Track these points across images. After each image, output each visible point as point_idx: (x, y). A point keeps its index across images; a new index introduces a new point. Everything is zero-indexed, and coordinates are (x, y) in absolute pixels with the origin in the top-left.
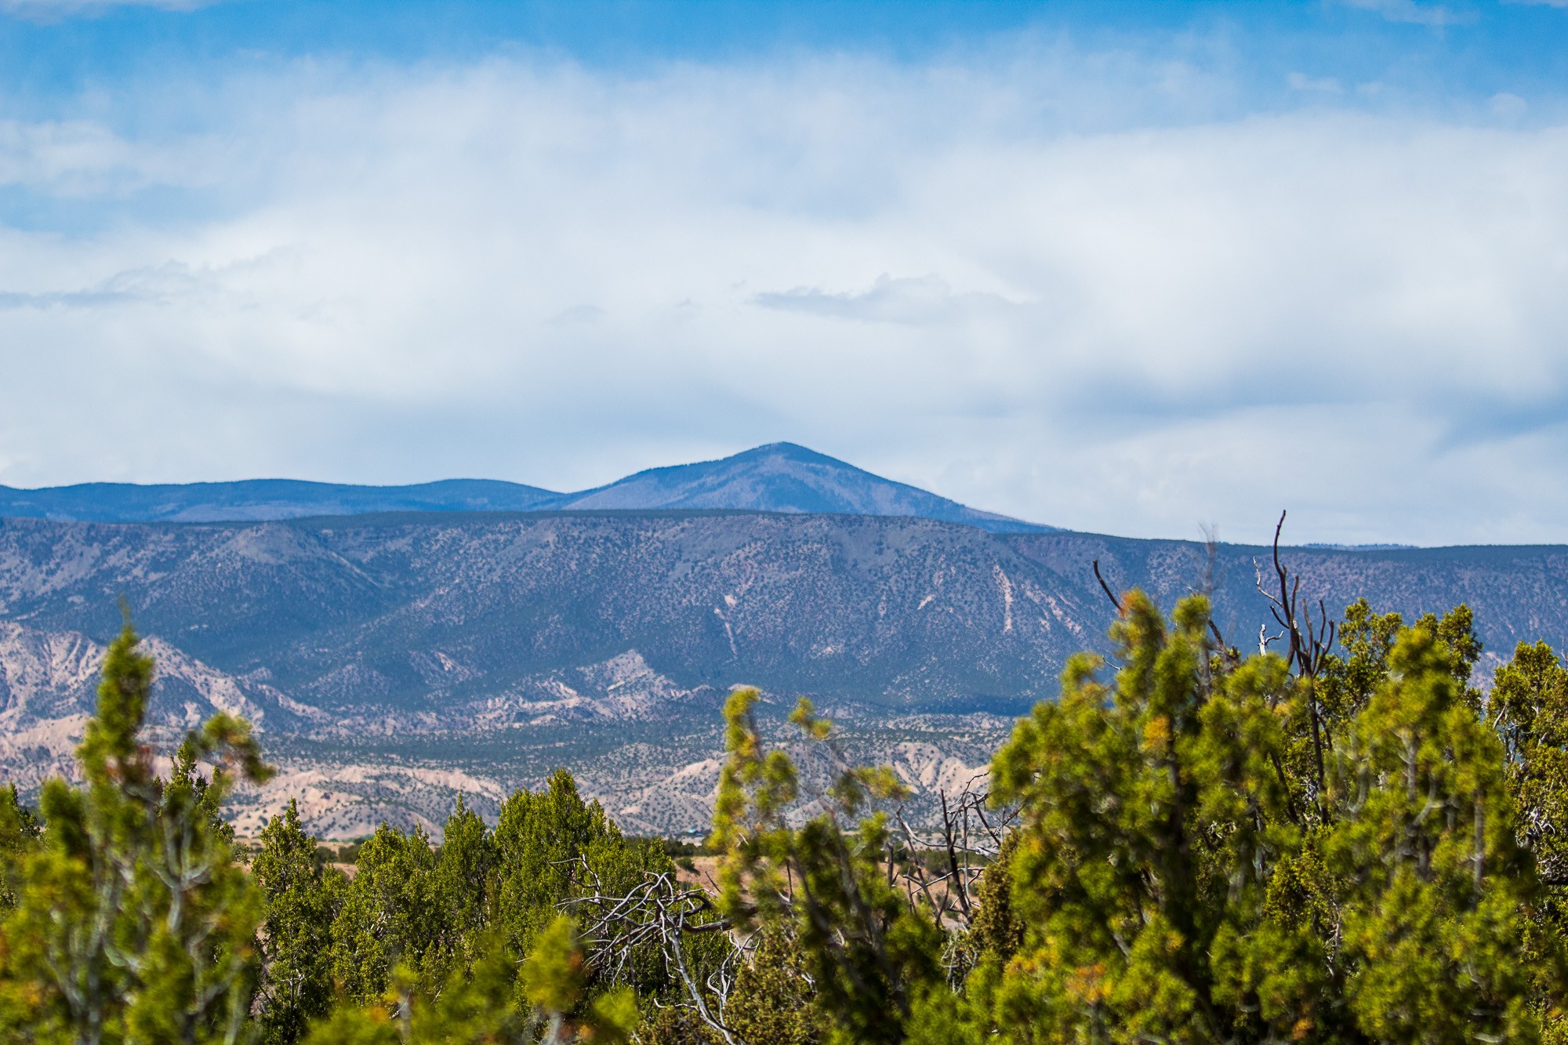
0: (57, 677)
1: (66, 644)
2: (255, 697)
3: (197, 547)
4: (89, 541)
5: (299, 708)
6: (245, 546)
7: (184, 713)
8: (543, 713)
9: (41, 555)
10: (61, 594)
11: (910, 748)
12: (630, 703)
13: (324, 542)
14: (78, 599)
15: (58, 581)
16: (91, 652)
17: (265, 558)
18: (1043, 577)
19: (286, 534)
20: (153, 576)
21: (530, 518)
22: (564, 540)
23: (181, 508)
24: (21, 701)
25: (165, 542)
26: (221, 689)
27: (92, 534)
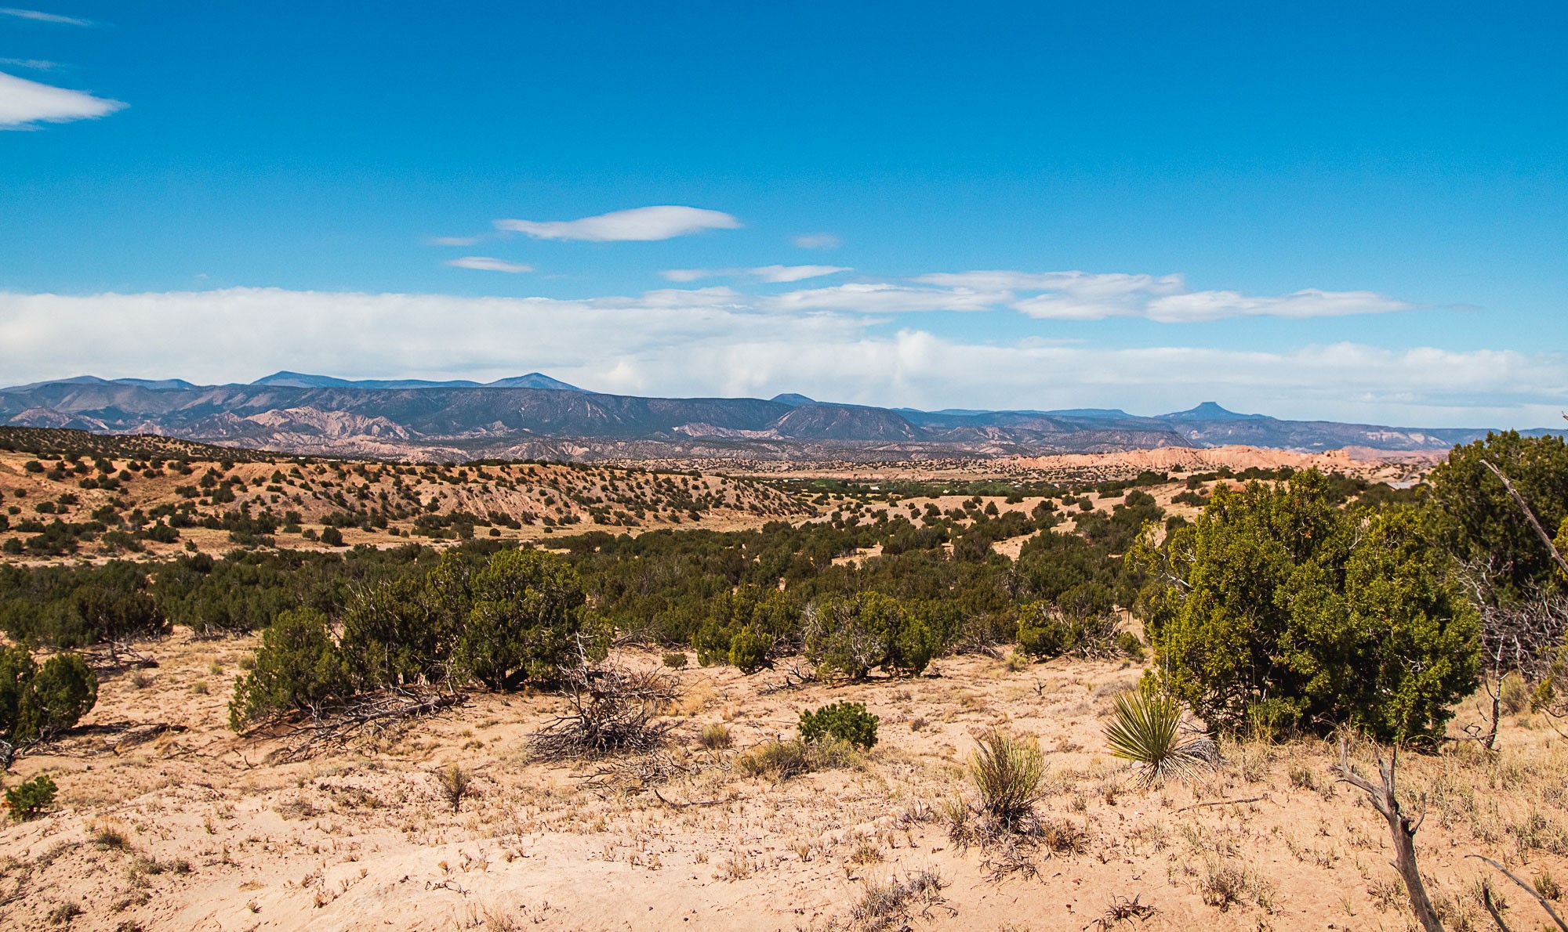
0: (358, 426)
1: (361, 418)
2: (407, 431)
3: (394, 395)
4: (367, 393)
5: (418, 433)
6: (404, 394)
7: (389, 434)
8: (477, 435)
9: (355, 396)
10: (360, 406)
11: (566, 443)
12: (499, 433)
13: (424, 394)
14: (364, 407)
15: (359, 403)
16: (366, 419)
17: (410, 398)
18: (597, 404)
19: (415, 392)
20: (383, 402)
21: (475, 389)
22: (483, 394)
23: (391, 386)
24: (349, 431)
25: (386, 394)
26: (399, 429)
27: (368, 391)
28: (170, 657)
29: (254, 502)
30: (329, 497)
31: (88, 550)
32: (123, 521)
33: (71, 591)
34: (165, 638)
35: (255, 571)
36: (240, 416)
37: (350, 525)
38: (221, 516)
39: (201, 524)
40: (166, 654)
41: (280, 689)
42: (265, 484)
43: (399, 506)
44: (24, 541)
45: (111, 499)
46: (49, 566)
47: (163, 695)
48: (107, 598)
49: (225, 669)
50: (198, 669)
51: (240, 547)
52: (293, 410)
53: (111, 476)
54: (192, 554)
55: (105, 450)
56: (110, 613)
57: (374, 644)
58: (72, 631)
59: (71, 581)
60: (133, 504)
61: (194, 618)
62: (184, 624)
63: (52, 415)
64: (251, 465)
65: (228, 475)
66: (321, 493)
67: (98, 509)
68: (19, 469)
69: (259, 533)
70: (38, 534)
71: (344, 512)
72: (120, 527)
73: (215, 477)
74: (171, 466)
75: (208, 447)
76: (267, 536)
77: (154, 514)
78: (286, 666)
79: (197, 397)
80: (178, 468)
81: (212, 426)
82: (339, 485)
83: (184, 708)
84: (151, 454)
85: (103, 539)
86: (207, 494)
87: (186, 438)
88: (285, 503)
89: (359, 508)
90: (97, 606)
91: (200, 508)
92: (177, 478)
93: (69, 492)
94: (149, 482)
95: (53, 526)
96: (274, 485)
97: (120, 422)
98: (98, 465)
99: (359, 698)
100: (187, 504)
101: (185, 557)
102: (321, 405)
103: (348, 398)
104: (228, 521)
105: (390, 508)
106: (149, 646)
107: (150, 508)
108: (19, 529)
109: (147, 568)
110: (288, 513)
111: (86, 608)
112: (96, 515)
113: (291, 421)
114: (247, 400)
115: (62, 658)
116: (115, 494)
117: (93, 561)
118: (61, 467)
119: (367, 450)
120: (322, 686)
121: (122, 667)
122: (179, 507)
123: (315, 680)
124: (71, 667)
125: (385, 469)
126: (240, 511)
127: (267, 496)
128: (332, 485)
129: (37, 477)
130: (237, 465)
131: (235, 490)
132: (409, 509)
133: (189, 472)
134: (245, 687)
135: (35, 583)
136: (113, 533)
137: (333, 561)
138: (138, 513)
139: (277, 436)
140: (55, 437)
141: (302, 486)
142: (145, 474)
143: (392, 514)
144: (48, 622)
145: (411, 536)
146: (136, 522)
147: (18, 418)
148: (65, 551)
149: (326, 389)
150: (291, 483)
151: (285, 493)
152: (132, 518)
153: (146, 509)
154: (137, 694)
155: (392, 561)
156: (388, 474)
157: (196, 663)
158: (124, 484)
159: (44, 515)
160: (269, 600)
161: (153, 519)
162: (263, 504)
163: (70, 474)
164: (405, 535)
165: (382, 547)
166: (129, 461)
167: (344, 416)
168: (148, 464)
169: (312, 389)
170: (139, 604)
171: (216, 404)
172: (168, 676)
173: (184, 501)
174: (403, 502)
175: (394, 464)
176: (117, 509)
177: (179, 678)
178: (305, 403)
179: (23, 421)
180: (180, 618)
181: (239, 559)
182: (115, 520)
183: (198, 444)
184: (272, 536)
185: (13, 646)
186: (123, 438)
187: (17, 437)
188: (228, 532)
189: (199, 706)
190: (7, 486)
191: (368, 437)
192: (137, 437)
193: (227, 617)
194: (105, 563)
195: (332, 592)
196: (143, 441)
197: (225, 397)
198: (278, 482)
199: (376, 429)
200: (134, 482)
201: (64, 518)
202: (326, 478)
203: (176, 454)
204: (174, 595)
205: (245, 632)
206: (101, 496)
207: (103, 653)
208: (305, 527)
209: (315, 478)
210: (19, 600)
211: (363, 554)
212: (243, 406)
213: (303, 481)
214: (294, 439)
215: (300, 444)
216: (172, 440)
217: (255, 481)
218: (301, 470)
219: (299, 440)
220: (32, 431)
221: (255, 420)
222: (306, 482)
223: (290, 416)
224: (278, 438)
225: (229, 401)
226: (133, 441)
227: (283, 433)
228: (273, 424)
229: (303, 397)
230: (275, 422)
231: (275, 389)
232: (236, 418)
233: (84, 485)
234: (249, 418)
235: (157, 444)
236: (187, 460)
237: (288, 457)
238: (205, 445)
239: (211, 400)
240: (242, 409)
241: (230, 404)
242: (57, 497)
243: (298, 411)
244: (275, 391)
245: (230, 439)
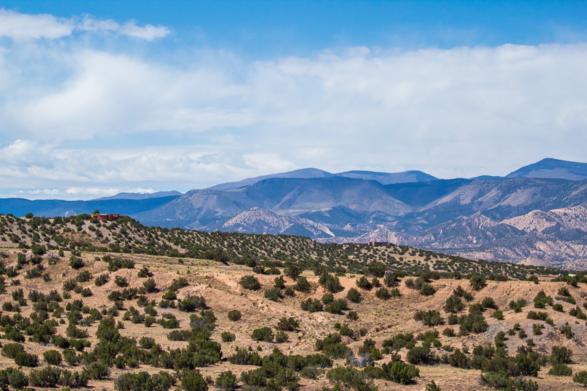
29: (512, 333)
31: (310, 390)
32: (352, 354)
36: (494, 218)
38: (471, 351)
39: (446, 361)
42: (526, 310)
44: (239, 376)
45: (338, 326)
52: (561, 211)
53: (338, 296)
55: (331, 263)
60: (363, 333)
63: (270, 219)
64: (508, 283)
65: (480, 296)
67: (322, 338)
68: (233, 284)
69: (518, 374)
70: (254, 367)
72: (348, 362)
73: (463, 299)
74: (409, 284)
75: (455, 259)
76: (527, 378)
77: (389, 345)
79: (440, 194)
80: (419, 287)
81: (459, 232)
84: (384, 268)
85: (329, 376)
86: (453, 321)
87: (428, 248)
88: (551, 336)
91: (444, 340)
92: (415, 300)
93: (289, 316)
94: (382, 304)
95: (271, 358)
96: (538, 310)
97: (348, 227)
98: (323, 282)
100: (428, 334)
104: (479, 358)
107: (383, 338)
108: (233, 360)
110: (554, 349)
112: (320, 345)
113: (558, 225)
114: (503, 197)
116: (342, 319)
118: (280, 283)
122: (418, 338)
126: (494, 345)
127: (528, 325)
129: (253, 296)
130: (491, 284)
131: (487, 316)
133: (430, 292)
138: (369, 344)
139: (542, 246)
140: (273, 246)
141: (574, 313)
142: (378, 294)
146: (367, 355)
147: (231, 222)
150: (559, 308)
151: (550, 322)
152: (362, 351)
153: (379, 340)
158: (352, 305)
159: (261, 343)
161: (387, 352)
162: (523, 336)
163: (290, 293)
166: (359, 277)
168: (381, 281)
169: (584, 182)
171: (463, 203)
173: (425, 330)
176: (344, 339)
178: (578, 201)
179: (238, 225)
182: (341, 352)
183: (442, 256)
184: (534, 379)
186: (351, 247)
187: (231, 245)
188: (479, 372)
190: (220, 307)
192: (368, 247)
196: (375, 252)
197: (474, 193)
198: (541, 306)
200: (365, 304)
201: (283, 348)
203: (415, 268)
206: (326, 321)
212: (497, 205)
213: (575, 307)
214: (562, 249)
215: (570, 256)
216: (410, 250)
217: (513, 305)
218: (572, 292)
219: (568, 251)
220: (248, 238)
221: (512, 225)
222: (578, 308)
223: (557, 219)
224: (542, 248)
225: (480, 199)
226: (364, 251)
227: (548, 242)
228: (535, 230)
229: (574, 193)
230: (538, 227)
231: (538, 182)
232: (488, 222)
233: (306, 306)
234: (506, 221)
235: (392, 255)
236: (428, 276)
237: (555, 274)
238: (451, 257)
239: (457, 199)
240: (497, 209)
241: (481, 203)
242: (276, 322)
243: (567, 212)
244: (538, 185)
245: (482, 249)
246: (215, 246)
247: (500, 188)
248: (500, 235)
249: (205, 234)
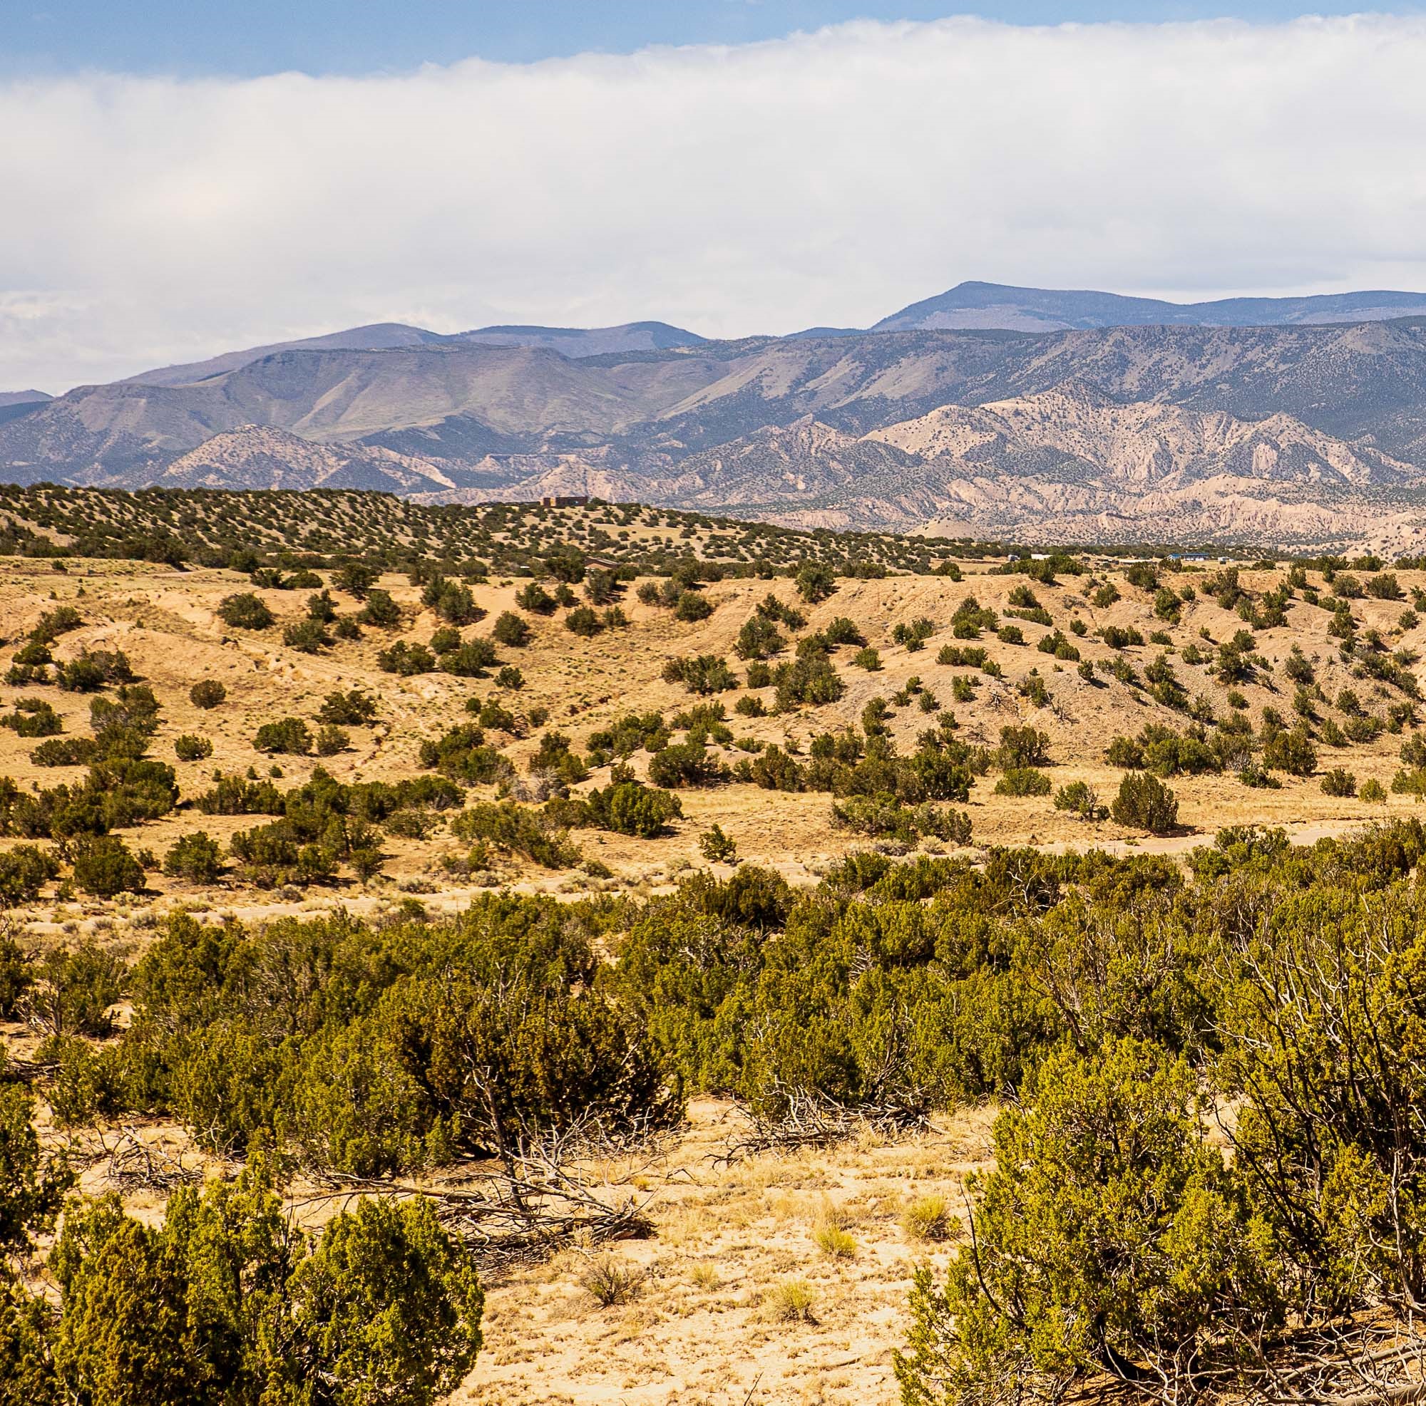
0: (1208, 447)
1: (1215, 421)
2: (1362, 457)
3: (1315, 344)
4: (1232, 342)
5: (1397, 465)
6: (1351, 341)
7: (1307, 471)
9: (1194, 354)
10: (1211, 383)
13: (1413, 336)
14: (1225, 387)
15: (1209, 373)
16: (1234, 426)
17: (1367, 350)
19: (1383, 331)
20: (1282, 367)
23: (1304, 315)
24: (1181, 466)
25: (1291, 341)
26: (1336, 452)
27: (1234, 336)
28: (688, 1203)
29: (902, 700)
30: (1130, 678)
31: (411, 865)
32: (511, 771)
33: (373, 997)
34: (664, 1139)
35: (916, 919)
36: (845, 428)
37: (1200, 765)
38: (806, 748)
39: (746, 778)
40: (672, 1193)
41: (1055, 1312)
42: (934, 645)
43: (1349, 703)
44: (225, 844)
45: (474, 706)
46: (303, 919)
47: (677, 1328)
48: (485, 1016)
49: (860, 1241)
50: (778, 1242)
51: (865, 845)
52: (1007, 405)
53: (471, 633)
54: (724, 873)
55: (450, 553)
56: (499, 1062)
57: (1347, 1159)
58: (386, 1121)
59: (371, 962)
60: (538, 718)
61: (752, 1075)
62: (717, 1093)
63: (285, 451)
64: (888, 583)
65: (820, 618)
66: (1107, 667)
67: (436, 738)
68: (200, 618)
69: (922, 798)
70: (264, 821)
71: (1179, 724)
72: (505, 792)
73: (781, 627)
74: (648, 595)
75: (756, 530)
76: (944, 808)
77: (602, 744)
78: (1071, 1234)
79: (713, 374)
80: (672, 600)
81: (761, 464)
82: (1160, 639)
83: (746, 1371)
84: (584, 559)
85: (458, 830)
86: (760, 680)
87: (687, 507)
88: (997, 702)
89: (1224, 712)
90: (461, 1043)
91: (739, 726)
92: (664, 633)
93: (347, 688)
94: (582, 646)
95: (308, 795)
96: (962, 645)
97: (487, 464)
98: (432, 600)
99: (1302, 1340)
100: (699, 714)
101: (700, 882)
102: (1094, 387)
103: (1172, 359)
104: (825, 764)
105: (1320, 709)
106: (624, 1167)
107: (588, 730)
108: (209, 805)
109: (591, 919)
110: (1006, 733)
111: (425, 1051)
112: (431, 756)
113: (1002, 440)
114: (866, 377)
115: (369, 1213)
116: (483, 689)
117: (428, 901)
118: (323, 610)
119: (1238, 524)
120: (1188, 1300)
121: (547, 1239)
122: (675, 725)
123: (1163, 1281)
124: (399, 1242)
125: (1302, 584)
126: (860, 732)
127: (940, 680)
128: (1138, 640)
129: (254, 643)
130: (846, 586)
131: (842, 662)
132: (1381, 711)
133: (699, 612)
134: (941, 1304)
135: (264, 972)
136: (479, 814)
137: (1158, 884)
138: (555, 745)
139: (964, 490)
140: (300, 517)
141: (1049, 646)
142: (572, 624)
143: (1330, 727)
144: (314, 1093)
145: (1393, 798)
146: (551, 772)
147: (187, 463)
148: (346, 871)
149: (1103, 333)
150: (1014, 637)
151: (994, 671)
152: (538, 764)
153: (578, 735)
154: (596, 1324)
155: (1340, 881)
156: (1313, 601)
157: (769, 1222)
158: (506, 654)
159: (280, 759)
160: (979, 1014)
161: (600, 762)
162: (930, 705)
163: (350, 632)
164: (1375, 793)
165: (1304, 837)
166: (521, 584)
167: (1162, 418)
168: (578, 590)
169: (1060, 336)
170: (582, 1033)
171: (769, 394)
172: (689, 1268)
173: (692, 703)
174: (1364, 689)
175: (1330, 566)
176: (492, 736)
177: (721, 1271)
178: (1046, 381)
179: (205, 470)
180: (703, 1076)
181: (866, 884)
182: (485, 769)
183: (723, 523)
184: (960, 808)
185: (214, 1171)
186: (498, 513)
187: (189, 521)
188: (827, 798)
189: (789, 1365)
190: (168, 675)
191: (1243, 483)
192: (541, 510)
193: (851, 1069)
194: (464, 905)
195: (1170, 984)
196: (558, 523)
197: (796, 371)
198: (971, 634)
199: (1264, 456)
200: (539, 649)
201: (336, 766)
202: (1123, 615)
203: (659, 557)
204: (680, 1000)
205: (909, 1116)
206: (444, 696)
207: (486, 1189)
208: (1061, 777)
209: (1084, 617)
210: (221, 1028)
211: (1247, 857)
212: (852, 398)
213: (1050, 631)
214: (1014, 496)
215: (1032, 511)
216: (645, 514)
217: (901, 634)
218: (1042, 596)
219: (1029, 499)
220: (232, 501)
221: (891, 442)
222: (1058, 634)
223: (997, 426)
224: (964, 495)
225: (811, 385)
226: (530, 520)
227: (977, 480)
228: (947, 452)
229: (1036, 363)
230: (953, 445)
231: (949, 339)
232: (834, 438)
233: (390, 662)
234: (873, 435)
235: (599, 527)
236: (694, 576)
237: (998, 555)
238: (745, 526)
239: (756, 384)
240: (851, 407)
241: (813, 394)
242: (314, 705)
243: (1020, 407)
244: (948, 348)
245: (820, 503)
246: (148, 524)
247: (860, 357)
248: (862, 469)
249: (120, 496)
